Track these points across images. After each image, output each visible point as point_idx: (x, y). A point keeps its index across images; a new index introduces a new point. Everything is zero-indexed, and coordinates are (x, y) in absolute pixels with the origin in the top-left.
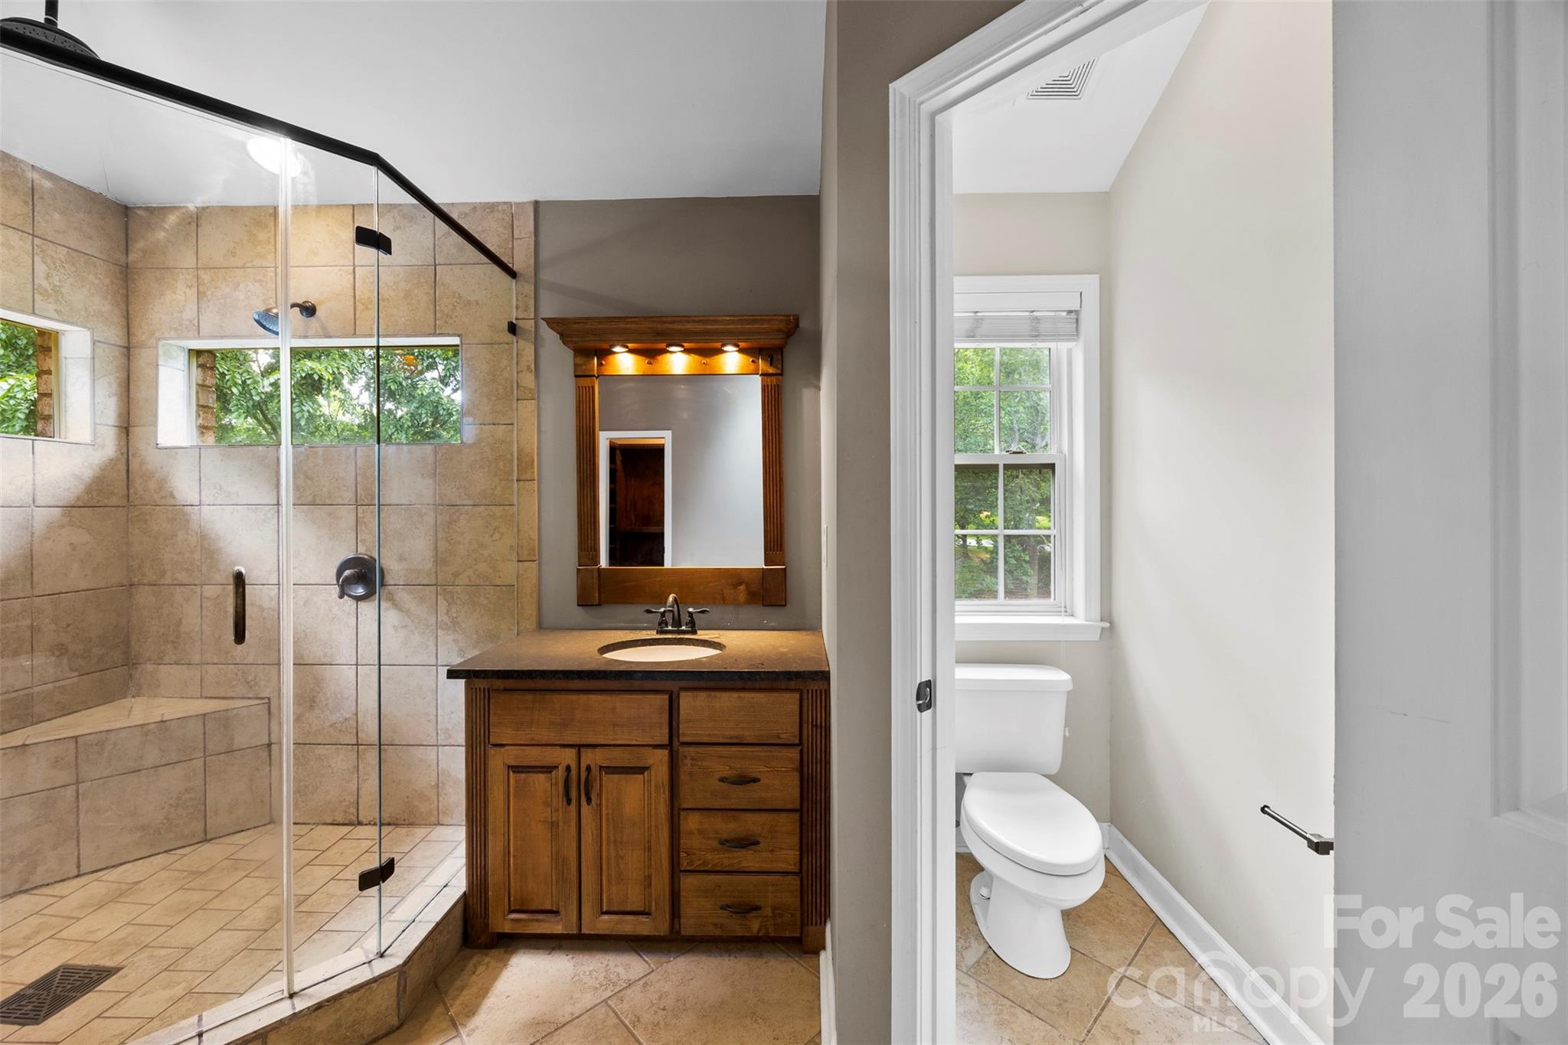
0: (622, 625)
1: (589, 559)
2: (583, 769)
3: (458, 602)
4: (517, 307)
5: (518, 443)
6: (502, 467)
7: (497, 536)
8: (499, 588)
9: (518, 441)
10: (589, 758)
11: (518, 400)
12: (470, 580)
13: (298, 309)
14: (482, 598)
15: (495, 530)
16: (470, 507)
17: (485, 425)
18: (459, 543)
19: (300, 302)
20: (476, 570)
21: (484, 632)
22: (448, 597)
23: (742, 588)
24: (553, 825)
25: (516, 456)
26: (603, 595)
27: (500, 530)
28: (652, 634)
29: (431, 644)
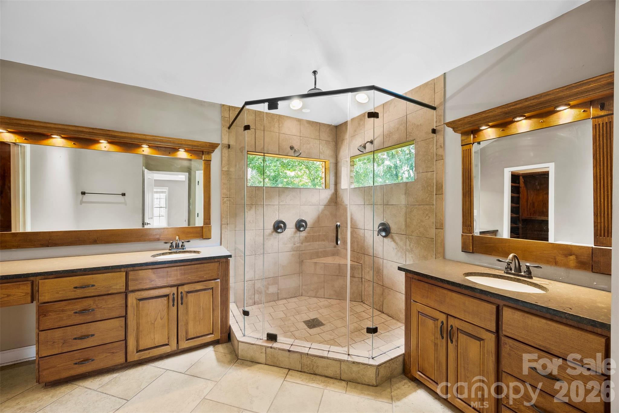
0: (486, 265)
1: (468, 230)
2: (449, 326)
3: (413, 242)
4: (436, 122)
5: (436, 179)
6: (429, 189)
7: (427, 217)
8: (428, 239)
9: (436, 178)
10: (451, 321)
11: (436, 161)
12: (417, 234)
13: (369, 143)
14: (422, 242)
15: (427, 215)
16: (418, 206)
17: (423, 173)
18: (414, 220)
19: (370, 141)
20: (419, 231)
21: (422, 255)
22: (410, 240)
23: (572, 257)
24: (436, 345)
25: (435, 184)
26: (474, 248)
27: (429, 215)
28: (502, 273)
29: (404, 256)
